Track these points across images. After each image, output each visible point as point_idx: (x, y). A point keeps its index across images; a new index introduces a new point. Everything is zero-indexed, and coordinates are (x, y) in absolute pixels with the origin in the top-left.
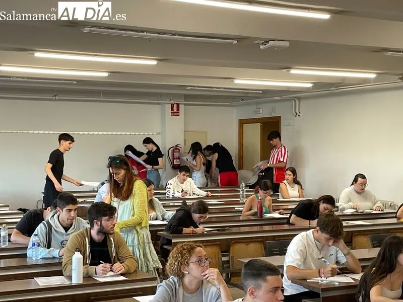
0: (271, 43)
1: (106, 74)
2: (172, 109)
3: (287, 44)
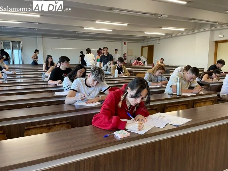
0: (163, 16)
1: (111, 30)
2: (124, 43)
3: (167, 16)
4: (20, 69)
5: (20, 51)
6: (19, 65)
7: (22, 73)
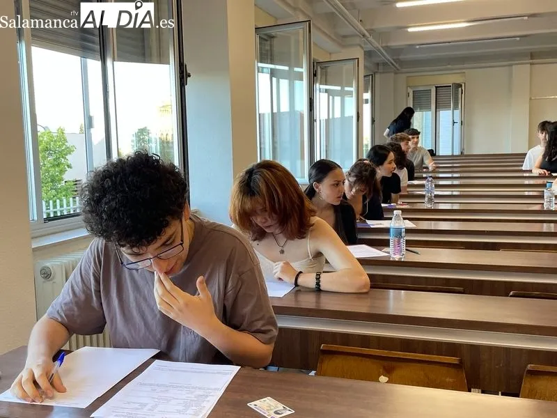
4: (452, 169)
5: (457, 112)
6: (453, 156)
7: (456, 182)
